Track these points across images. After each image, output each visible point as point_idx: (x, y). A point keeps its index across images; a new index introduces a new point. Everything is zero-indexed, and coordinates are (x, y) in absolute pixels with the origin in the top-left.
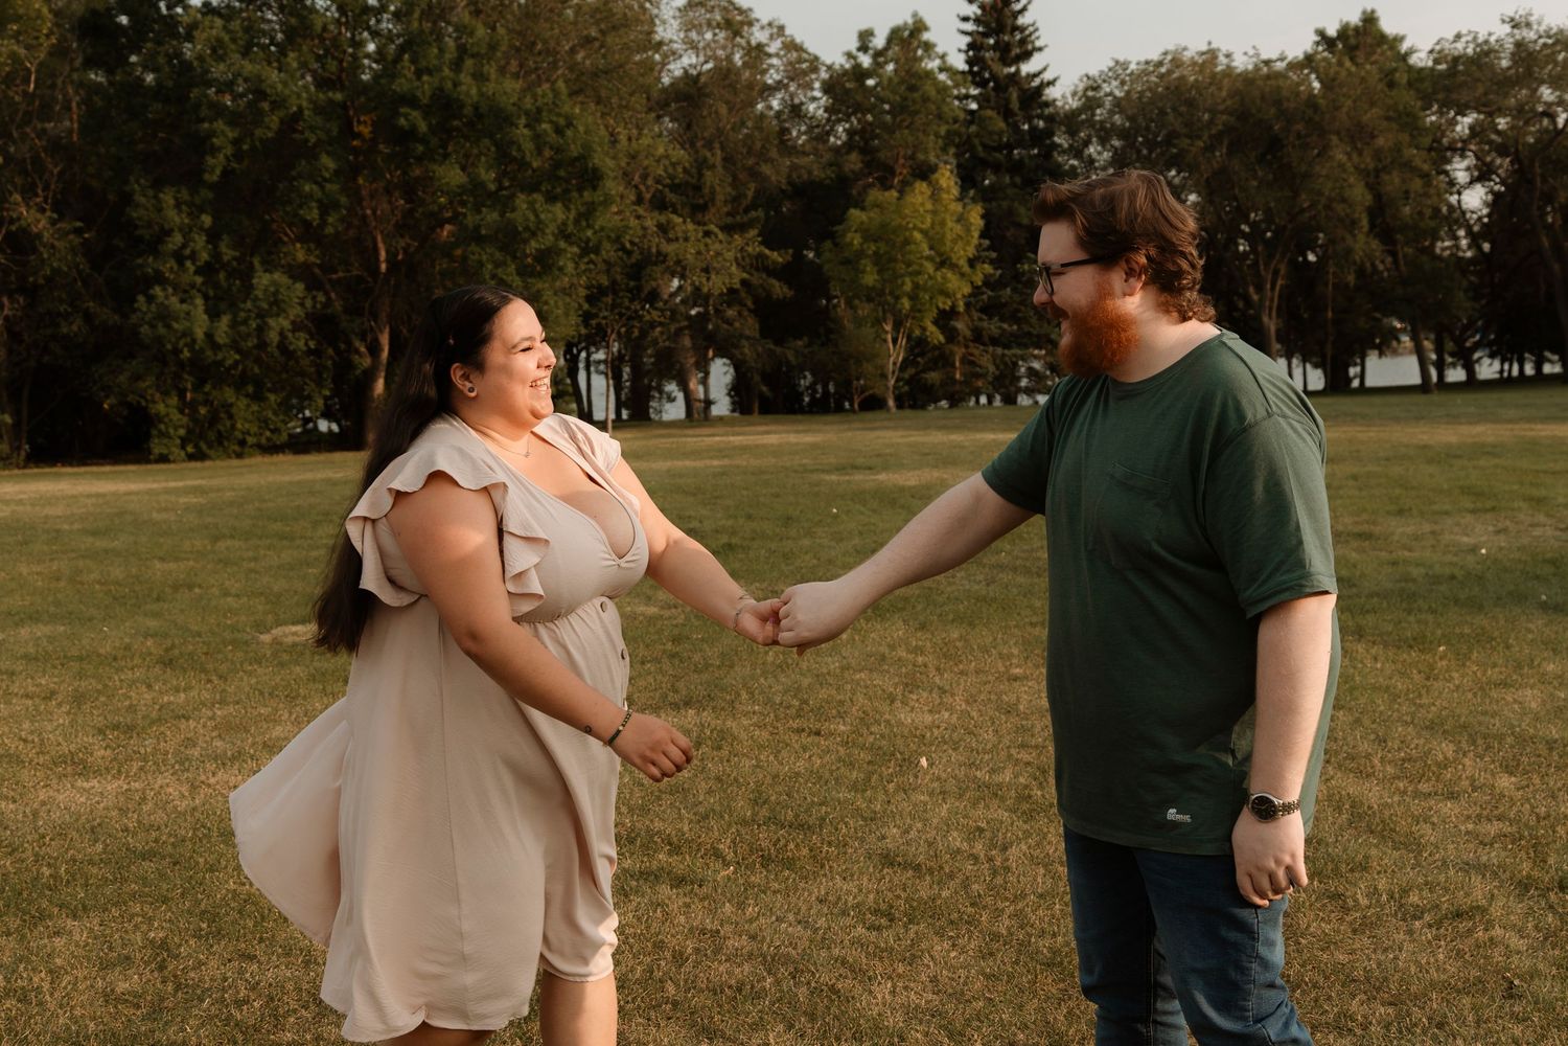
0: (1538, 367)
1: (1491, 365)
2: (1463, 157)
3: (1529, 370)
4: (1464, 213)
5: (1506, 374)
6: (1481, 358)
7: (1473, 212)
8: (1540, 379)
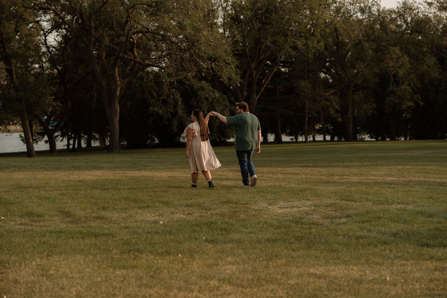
0: (89, 143)
1: (62, 140)
2: (45, 13)
3: (84, 145)
4: (48, 48)
5: (71, 147)
6: (57, 136)
7: (54, 47)
8: (90, 150)
